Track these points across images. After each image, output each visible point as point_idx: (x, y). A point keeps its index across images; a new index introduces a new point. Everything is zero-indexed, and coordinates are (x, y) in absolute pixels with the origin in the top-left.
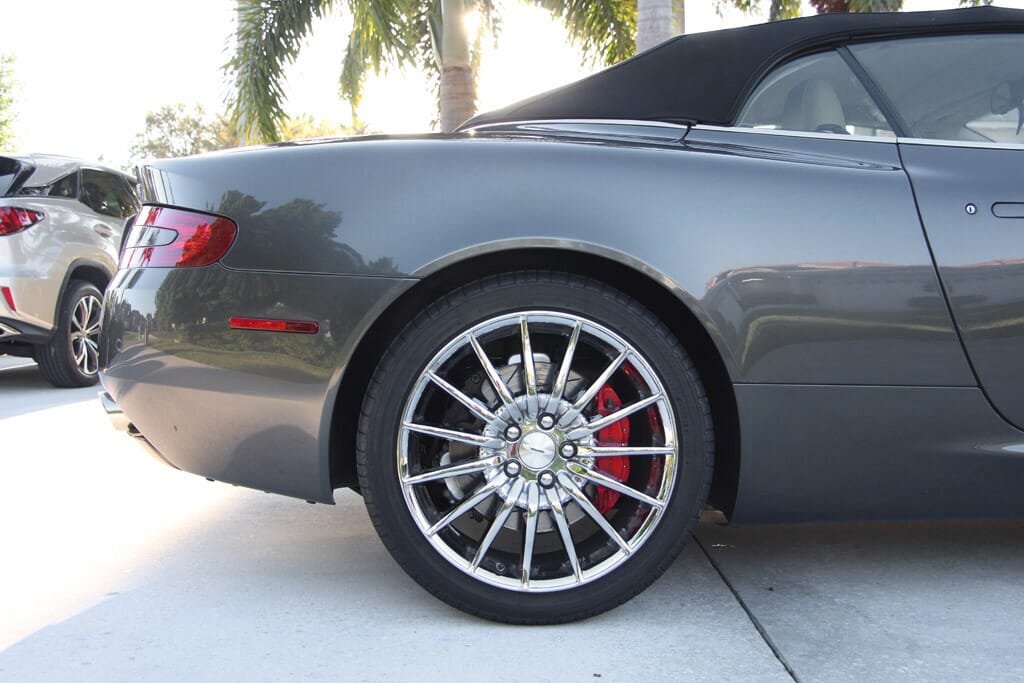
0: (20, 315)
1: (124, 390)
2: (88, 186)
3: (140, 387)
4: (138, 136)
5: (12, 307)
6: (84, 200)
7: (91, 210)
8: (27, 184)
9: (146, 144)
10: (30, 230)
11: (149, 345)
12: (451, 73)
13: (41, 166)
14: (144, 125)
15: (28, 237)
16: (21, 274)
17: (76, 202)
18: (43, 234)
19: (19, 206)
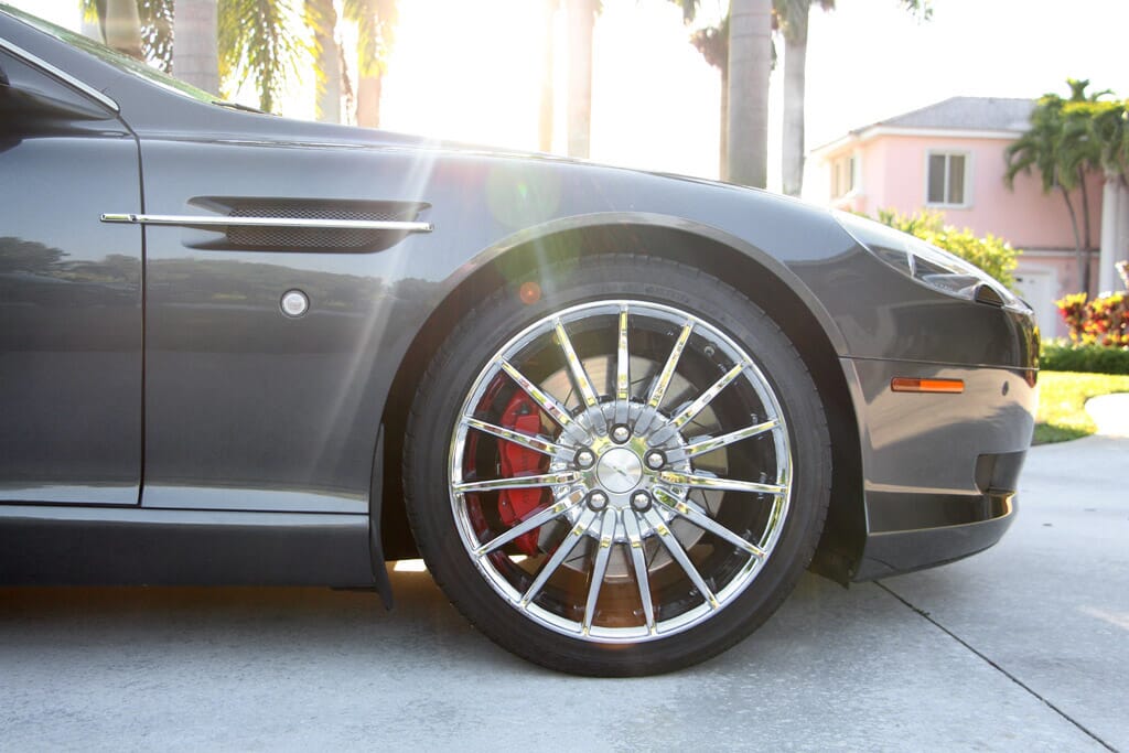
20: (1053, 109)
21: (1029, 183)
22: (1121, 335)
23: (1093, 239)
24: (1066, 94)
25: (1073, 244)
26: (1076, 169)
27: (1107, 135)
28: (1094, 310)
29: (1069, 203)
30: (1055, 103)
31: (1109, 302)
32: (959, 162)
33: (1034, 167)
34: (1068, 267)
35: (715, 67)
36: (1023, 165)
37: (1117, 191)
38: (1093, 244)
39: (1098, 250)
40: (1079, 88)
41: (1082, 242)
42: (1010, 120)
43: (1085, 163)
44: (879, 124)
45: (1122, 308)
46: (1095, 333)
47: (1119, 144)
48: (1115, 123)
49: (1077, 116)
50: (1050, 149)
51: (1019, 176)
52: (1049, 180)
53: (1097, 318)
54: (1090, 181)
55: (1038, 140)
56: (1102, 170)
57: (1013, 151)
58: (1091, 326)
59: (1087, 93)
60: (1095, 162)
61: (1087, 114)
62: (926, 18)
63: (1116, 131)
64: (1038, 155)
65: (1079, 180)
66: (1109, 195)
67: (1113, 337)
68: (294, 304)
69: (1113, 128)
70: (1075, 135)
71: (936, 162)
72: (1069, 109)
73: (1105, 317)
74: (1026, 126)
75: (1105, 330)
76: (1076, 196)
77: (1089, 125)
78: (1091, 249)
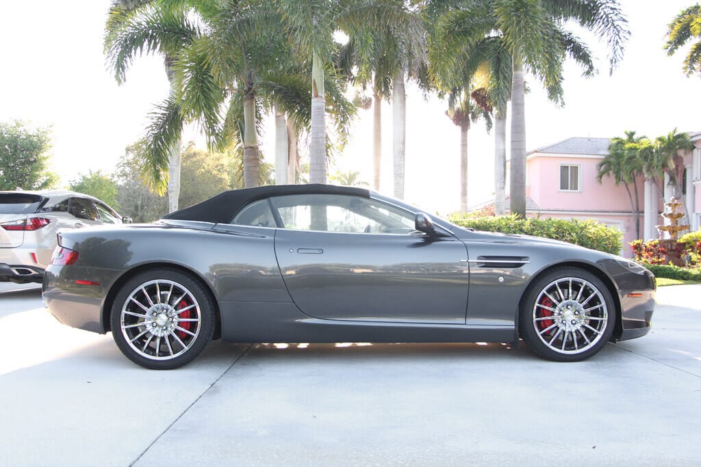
0: (39, 265)
1: (49, 301)
2: (73, 204)
3: (53, 300)
4: (121, 157)
5: (36, 262)
6: (71, 212)
7: (74, 216)
8: (45, 206)
9: (126, 161)
10: (46, 227)
11: (56, 286)
12: (248, 149)
13: (52, 197)
14: (124, 152)
15: (44, 230)
16: (40, 247)
17: (67, 213)
18: (51, 228)
19: (41, 217)
20: (619, 145)
21: (609, 180)
22: (659, 258)
23: (640, 206)
24: (625, 138)
25: (630, 209)
26: (631, 174)
27: (646, 158)
28: (646, 247)
29: (628, 189)
30: (620, 143)
31: (653, 243)
32: (575, 169)
33: (611, 172)
34: (629, 221)
35: (458, 126)
36: (606, 172)
37: (651, 185)
38: (640, 209)
39: (643, 212)
40: (631, 135)
41: (635, 209)
42: (599, 150)
43: (635, 171)
44: (536, 152)
45: (659, 246)
46: (647, 258)
47: (651, 164)
48: (649, 153)
49: (631, 149)
50: (619, 164)
51: (604, 177)
52: (618, 178)
53: (648, 250)
54: (638, 179)
55: (612, 160)
56: (644, 174)
57: (601, 166)
58: (645, 254)
59: (635, 137)
60: (640, 171)
61: (636, 149)
62: (562, 106)
63: (650, 157)
64: (613, 167)
65: (633, 180)
66: (647, 186)
67: (655, 259)
68: (501, 279)
69: (648, 155)
70: (631, 158)
71: (564, 169)
72: (628, 146)
73: (651, 250)
74: (607, 153)
75: (652, 256)
76: (631, 186)
77: (637, 154)
78: (639, 212)
